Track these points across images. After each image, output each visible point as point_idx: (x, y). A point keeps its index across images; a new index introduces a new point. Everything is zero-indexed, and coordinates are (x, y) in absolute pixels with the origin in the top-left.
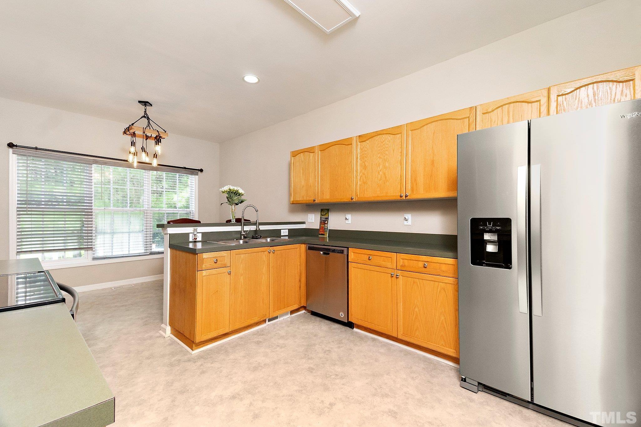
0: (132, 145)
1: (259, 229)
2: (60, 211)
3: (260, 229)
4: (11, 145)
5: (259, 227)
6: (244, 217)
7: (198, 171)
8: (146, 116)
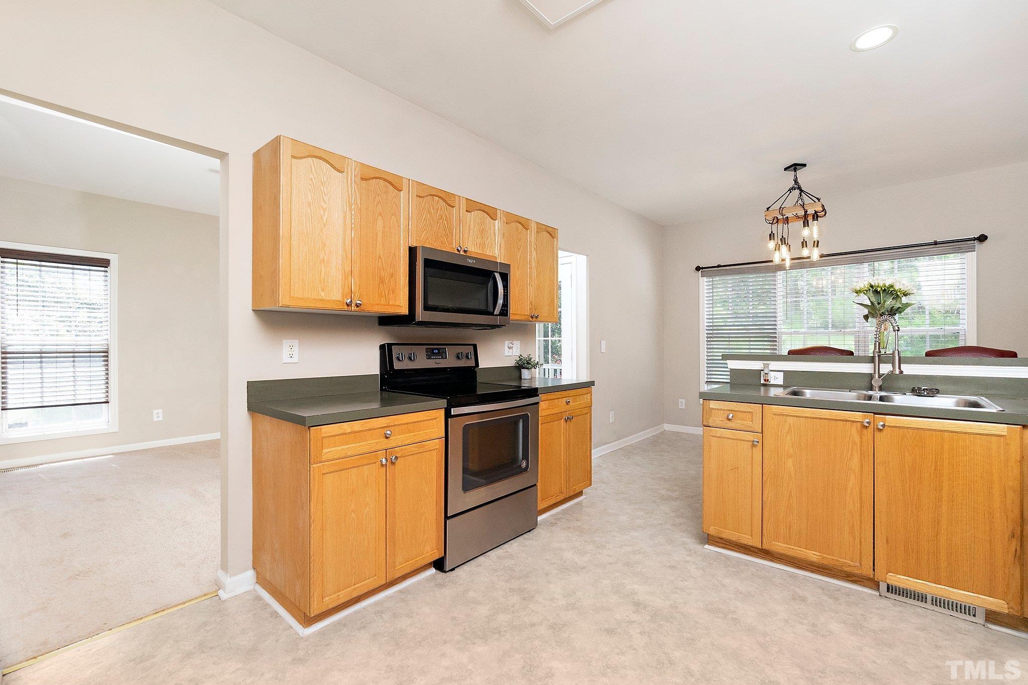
0: (770, 239)
1: (901, 372)
2: (744, 337)
3: (904, 373)
4: (698, 269)
5: (900, 368)
6: (879, 344)
7: (972, 242)
8: (797, 186)
